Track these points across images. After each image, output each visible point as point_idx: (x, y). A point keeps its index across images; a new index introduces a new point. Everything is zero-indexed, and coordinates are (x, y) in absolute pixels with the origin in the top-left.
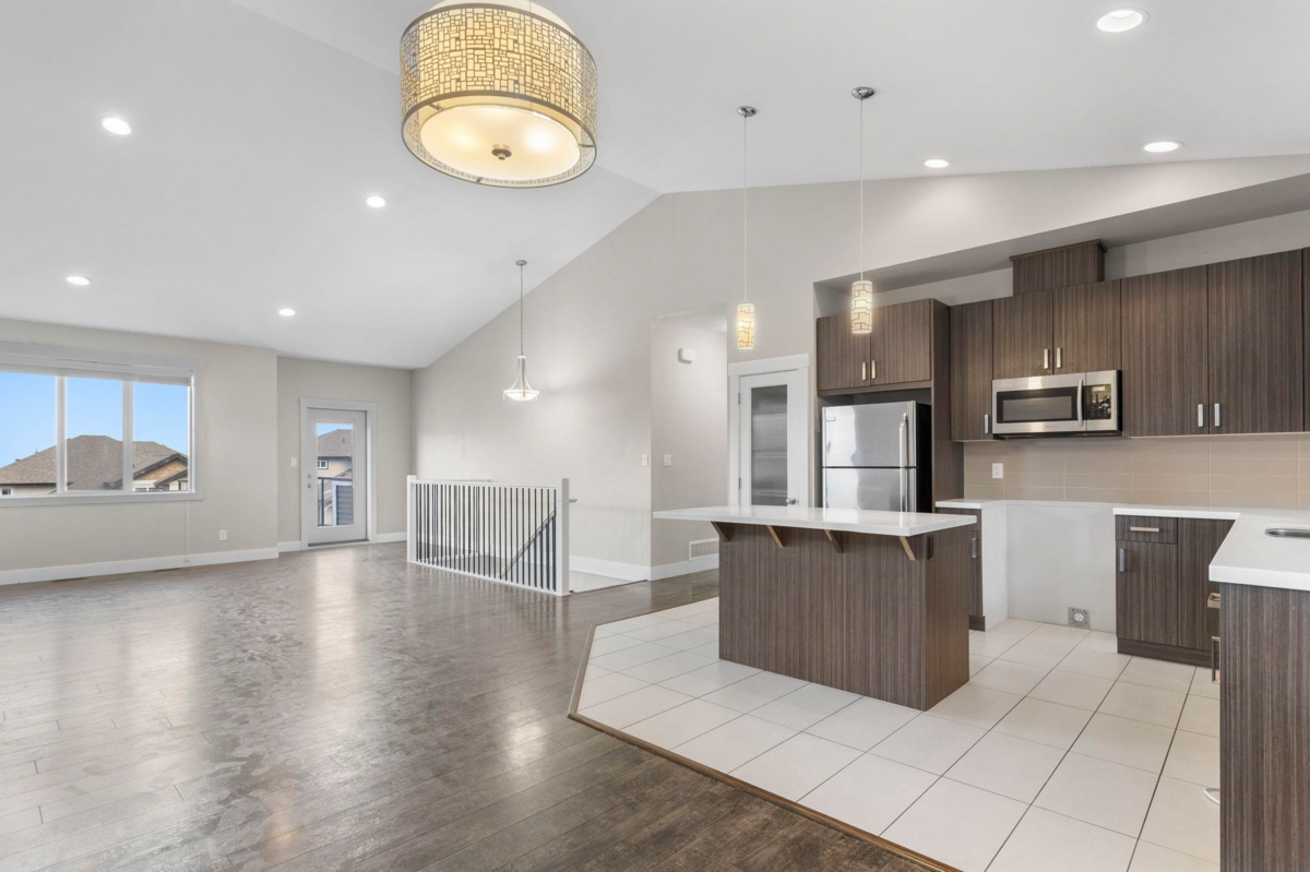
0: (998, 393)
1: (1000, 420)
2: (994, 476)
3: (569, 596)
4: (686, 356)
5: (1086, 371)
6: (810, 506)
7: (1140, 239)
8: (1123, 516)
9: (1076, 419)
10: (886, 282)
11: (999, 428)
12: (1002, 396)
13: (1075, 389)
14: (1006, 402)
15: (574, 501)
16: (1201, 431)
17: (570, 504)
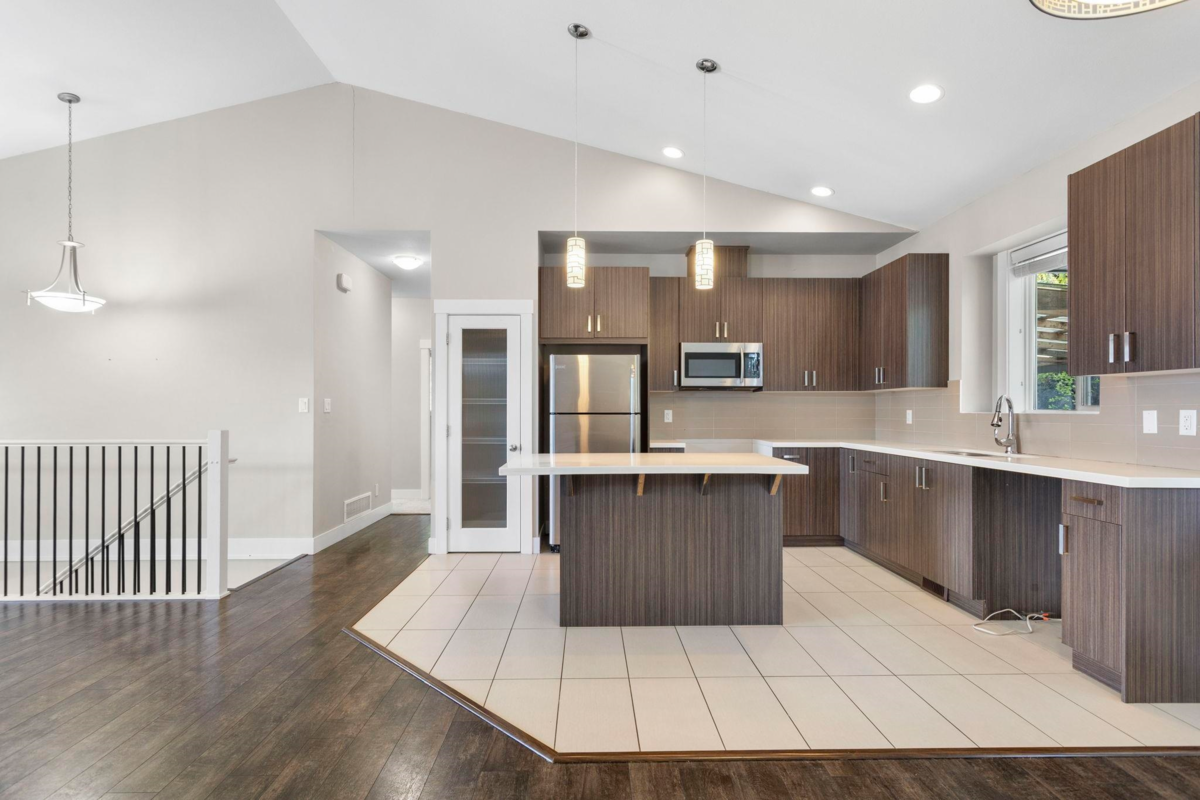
0: (686, 354)
1: (687, 376)
2: (666, 421)
3: (228, 596)
4: (346, 282)
5: (745, 342)
6: (533, 452)
7: (761, 251)
8: (778, 448)
9: (739, 377)
10: (598, 244)
11: (685, 382)
12: (689, 356)
13: (740, 354)
14: (691, 361)
15: (233, 461)
16: (805, 388)
17: (231, 465)
